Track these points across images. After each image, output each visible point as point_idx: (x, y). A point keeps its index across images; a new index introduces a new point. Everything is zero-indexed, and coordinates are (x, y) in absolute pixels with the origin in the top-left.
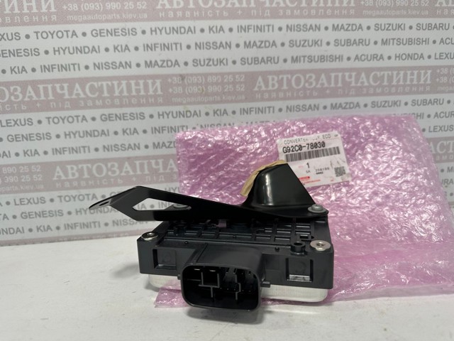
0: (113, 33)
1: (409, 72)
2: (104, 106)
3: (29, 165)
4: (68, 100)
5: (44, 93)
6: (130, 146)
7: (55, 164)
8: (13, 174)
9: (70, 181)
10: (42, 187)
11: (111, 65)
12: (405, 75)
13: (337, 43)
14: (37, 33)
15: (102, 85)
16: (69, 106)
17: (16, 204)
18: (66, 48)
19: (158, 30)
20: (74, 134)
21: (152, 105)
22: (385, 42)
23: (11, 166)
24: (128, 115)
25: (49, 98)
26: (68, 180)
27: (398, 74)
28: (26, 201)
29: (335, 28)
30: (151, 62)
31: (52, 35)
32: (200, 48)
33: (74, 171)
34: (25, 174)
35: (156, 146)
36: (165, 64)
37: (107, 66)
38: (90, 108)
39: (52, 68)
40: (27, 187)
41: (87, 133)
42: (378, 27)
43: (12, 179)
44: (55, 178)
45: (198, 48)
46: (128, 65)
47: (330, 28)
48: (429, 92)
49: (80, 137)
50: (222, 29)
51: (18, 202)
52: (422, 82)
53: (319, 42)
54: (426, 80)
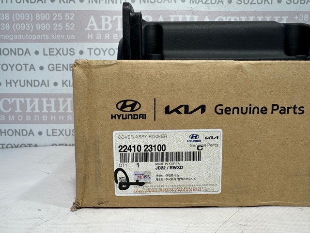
3: (63, 12)
7: (90, 13)
8: (45, 22)
17: (44, 55)
23: (45, 12)
26: (100, 32)
28: (56, 52)
33: (108, 23)
34: (58, 22)
40: (58, 37)
43: (44, 27)
44: (88, 29)
51: (47, 52)
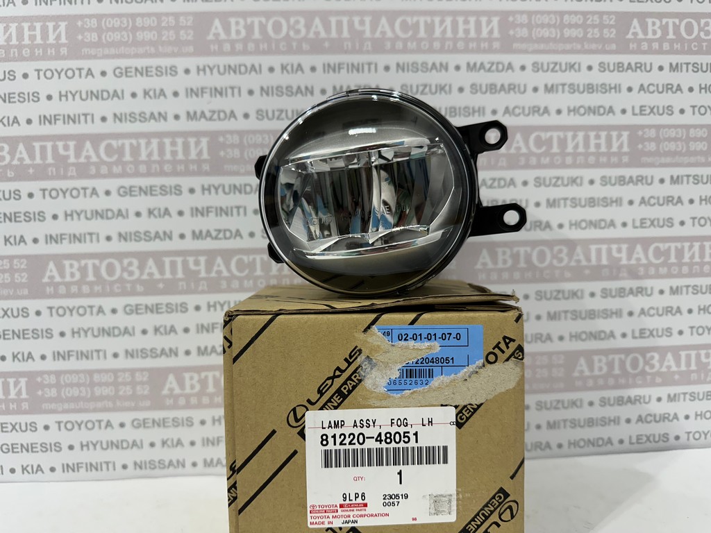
0: (145, 72)
1: (592, 134)
2: (123, 175)
4: (73, 164)
5: (41, 154)
6: (157, 235)
9: (68, 285)
10: (26, 292)
11: (137, 117)
12: (587, 139)
13: (475, 88)
14: (38, 71)
15: (123, 145)
16: (75, 174)
18: (77, 92)
19: (207, 69)
20: (79, 215)
21: (193, 174)
22: (550, 89)
24: (158, 189)
25: (47, 162)
27: (574, 137)
29: (471, 67)
30: (195, 113)
31: (59, 74)
32: (268, 94)
35: (197, 235)
36: (215, 116)
37: (132, 117)
38: (104, 176)
39: (55, 120)
41: (97, 214)
42: (537, 67)
45: (264, 95)
46: (163, 116)
47: (464, 67)
48: (628, 165)
49: (87, 218)
50: (300, 67)
52: (615, 149)
53: (447, 88)
54: (621, 146)
